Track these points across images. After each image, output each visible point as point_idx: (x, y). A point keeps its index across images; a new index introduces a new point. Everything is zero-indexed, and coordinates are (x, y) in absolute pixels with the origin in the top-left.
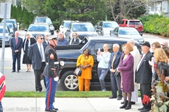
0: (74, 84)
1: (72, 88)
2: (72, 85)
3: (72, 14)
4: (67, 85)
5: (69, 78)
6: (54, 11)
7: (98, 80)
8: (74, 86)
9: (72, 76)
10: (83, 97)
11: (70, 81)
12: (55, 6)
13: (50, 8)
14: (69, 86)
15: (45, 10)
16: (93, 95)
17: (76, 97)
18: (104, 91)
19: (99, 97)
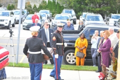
0: (74, 59)
1: (71, 63)
2: (71, 61)
3: (92, 8)
4: (68, 60)
5: (70, 55)
6: (79, 6)
7: (91, 58)
8: (73, 61)
9: (72, 54)
10: (76, 70)
11: (71, 58)
12: (80, 2)
13: (76, 3)
14: (70, 61)
15: (72, 4)
16: (84, 69)
17: (71, 70)
18: (94, 66)
19: (88, 70)
